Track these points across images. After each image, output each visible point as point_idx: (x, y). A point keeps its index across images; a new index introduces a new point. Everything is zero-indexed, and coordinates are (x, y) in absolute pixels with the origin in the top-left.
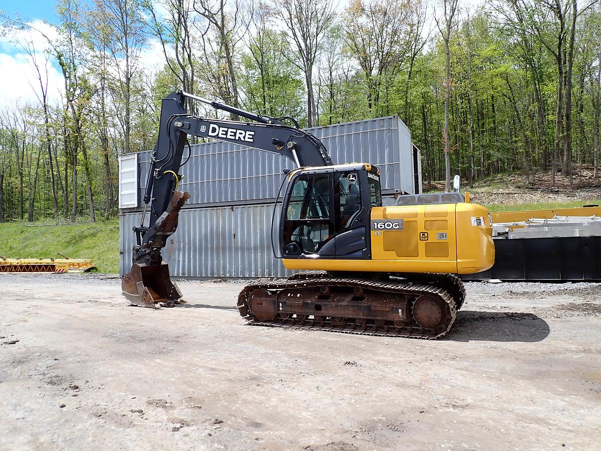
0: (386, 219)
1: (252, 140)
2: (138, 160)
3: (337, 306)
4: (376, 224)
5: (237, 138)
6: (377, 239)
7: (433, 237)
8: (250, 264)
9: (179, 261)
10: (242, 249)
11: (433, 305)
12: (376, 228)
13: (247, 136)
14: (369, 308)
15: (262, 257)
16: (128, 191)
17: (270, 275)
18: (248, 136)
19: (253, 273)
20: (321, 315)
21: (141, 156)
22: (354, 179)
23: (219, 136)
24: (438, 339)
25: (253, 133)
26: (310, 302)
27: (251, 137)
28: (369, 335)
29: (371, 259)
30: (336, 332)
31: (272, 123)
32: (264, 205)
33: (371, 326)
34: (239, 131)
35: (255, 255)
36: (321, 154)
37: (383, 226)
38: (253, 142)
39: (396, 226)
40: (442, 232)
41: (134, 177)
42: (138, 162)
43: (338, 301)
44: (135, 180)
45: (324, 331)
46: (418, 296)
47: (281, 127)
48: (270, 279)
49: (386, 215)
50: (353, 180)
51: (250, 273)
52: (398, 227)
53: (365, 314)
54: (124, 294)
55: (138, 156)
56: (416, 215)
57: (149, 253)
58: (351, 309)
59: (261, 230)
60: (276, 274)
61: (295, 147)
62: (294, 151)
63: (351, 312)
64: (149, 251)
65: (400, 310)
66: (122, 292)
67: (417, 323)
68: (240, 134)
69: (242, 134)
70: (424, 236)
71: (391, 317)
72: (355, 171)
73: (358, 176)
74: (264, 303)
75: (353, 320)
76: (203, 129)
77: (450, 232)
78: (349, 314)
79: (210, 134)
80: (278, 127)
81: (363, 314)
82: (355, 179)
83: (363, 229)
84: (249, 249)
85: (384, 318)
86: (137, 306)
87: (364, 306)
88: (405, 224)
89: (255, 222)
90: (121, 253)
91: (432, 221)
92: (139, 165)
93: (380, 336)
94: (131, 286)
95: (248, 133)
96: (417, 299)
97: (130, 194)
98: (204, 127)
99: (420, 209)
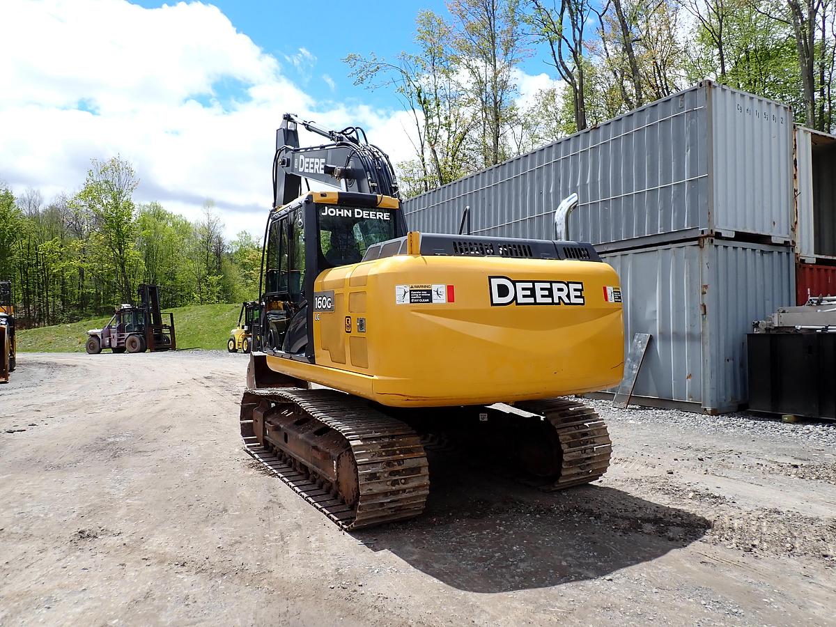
0: (323, 291)
1: (324, 172)
3: (296, 438)
4: (316, 299)
5: (315, 171)
12: (316, 307)
18: (321, 166)
22: (301, 221)
23: (305, 171)
25: (324, 160)
26: (282, 426)
29: (315, 363)
37: (321, 303)
39: (329, 303)
40: (362, 315)
49: (324, 282)
52: (330, 306)
56: (344, 283)
58: (304, 447)
62: (343, 181)
63: (304, 453)
65: (335, 462)
68: (317, 165)
70: (348, 324)
71: (329, 473)
76: (296, 164)
79: (300, 168)
81: (311, 460)
85: (323, 472)
87: (312, 445)
88: (335, 301)
91: (355, 294)
98: (296, 161)
99: (350, 270)
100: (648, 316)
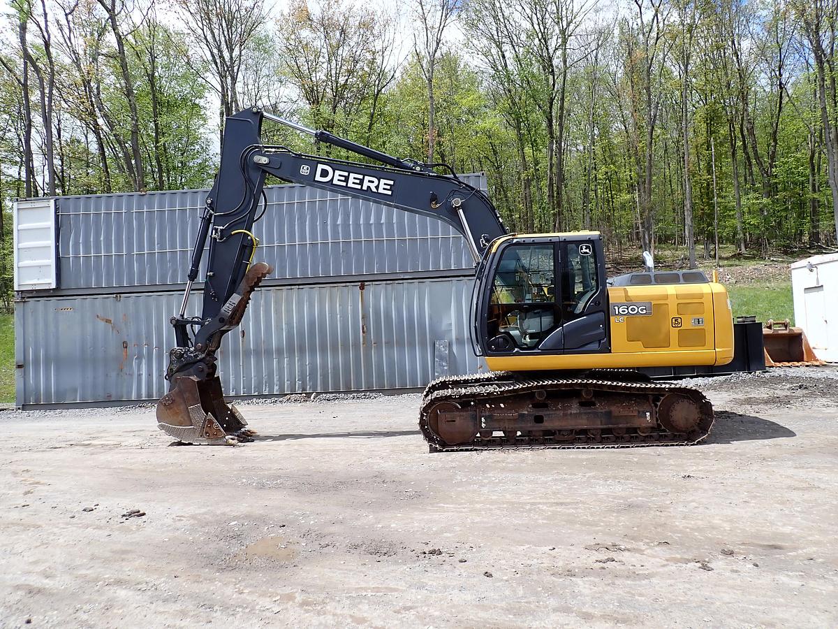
0: (629, 302)
1: (390, 193)
2: (56, 209)
3: (565, 415)
4: (616, 308)
5: (365, 188)
6: (618, 327)
7: (688, 323)
8: (270, 375)
9: (140, 375)
10: (257, 353)
11: (690, 403)
12: (617, 313)
13: (382, 186)
14: (609, 414)
15: (291, 364)
16: (32, 262)
17: (304, 389)
18: (384, 186)
19: (276, 388)
20: (542, 429)
21: (60, 203)
22: (588, 251)
23: (334, 183)
24: (699, 443)
25: (392, 183)
26: (526, 412)
27: (389, 187)
28: (614, 447)
29: (610, 352)
30: (570, 448)
31: (421, 171)
32: (293, 287)
33: (607, 437)
34: (367, 178)
35: (279, 362)
36: (498, 218)
37: (626, 310)
38: (391, 195)
39: (642, 310)
40: (697, 316)
41: (48, 239)
42: (56, 213)
43: (564, 408)
44: (52, 242)
45: (553, 448)
46: (663, 395)
47: (437, 176)
48: (305, 395)
49: (628, 296)
50: (586, 253)
51: (271, 388)
52: (645, 312)
53: (603, 422)
54: (162, 427)
55: (55, 203)
56: (666, 297)
57: (204, 358)
58: (584, 417)
59: (289, 324)
60: (314, 387)
61: (462, 206)
62: (461, 211)
63: (584, 422)
64: (203, 356)
65: (648, 414)
66: (158, 424)
67: (663, 428)
68: (370, 182)
69: (373, 182)
70: (677, 322)
71: (637, 423)
72: (590, 241)
73: (593, 247)
74: (458, 420)
75: (584, 432)
76: (305, 170)
77: (707, 316)
78: (583, 423)
79: (318, 178)
80: (432, 176)
81: (601, 422)
82: (590, 251)
83: (601, 315)
84: (269, 352)
85: (628, 425)
86: (190, 444)
87: (601, 413)
88: (654, 308)
89: (278, 312)
90: (19, 367)
91: (686, 304)
92: (57, 217)
93: (628, 447)
94: (177, 413)
95: (383, 181)
96: (662, 398)
97: (40, 267)
98: (306, 167)
99: (671, 289)
100: (444, 327)
